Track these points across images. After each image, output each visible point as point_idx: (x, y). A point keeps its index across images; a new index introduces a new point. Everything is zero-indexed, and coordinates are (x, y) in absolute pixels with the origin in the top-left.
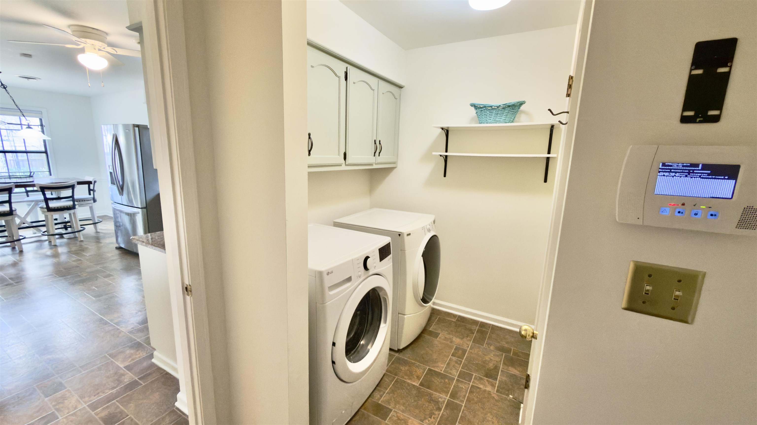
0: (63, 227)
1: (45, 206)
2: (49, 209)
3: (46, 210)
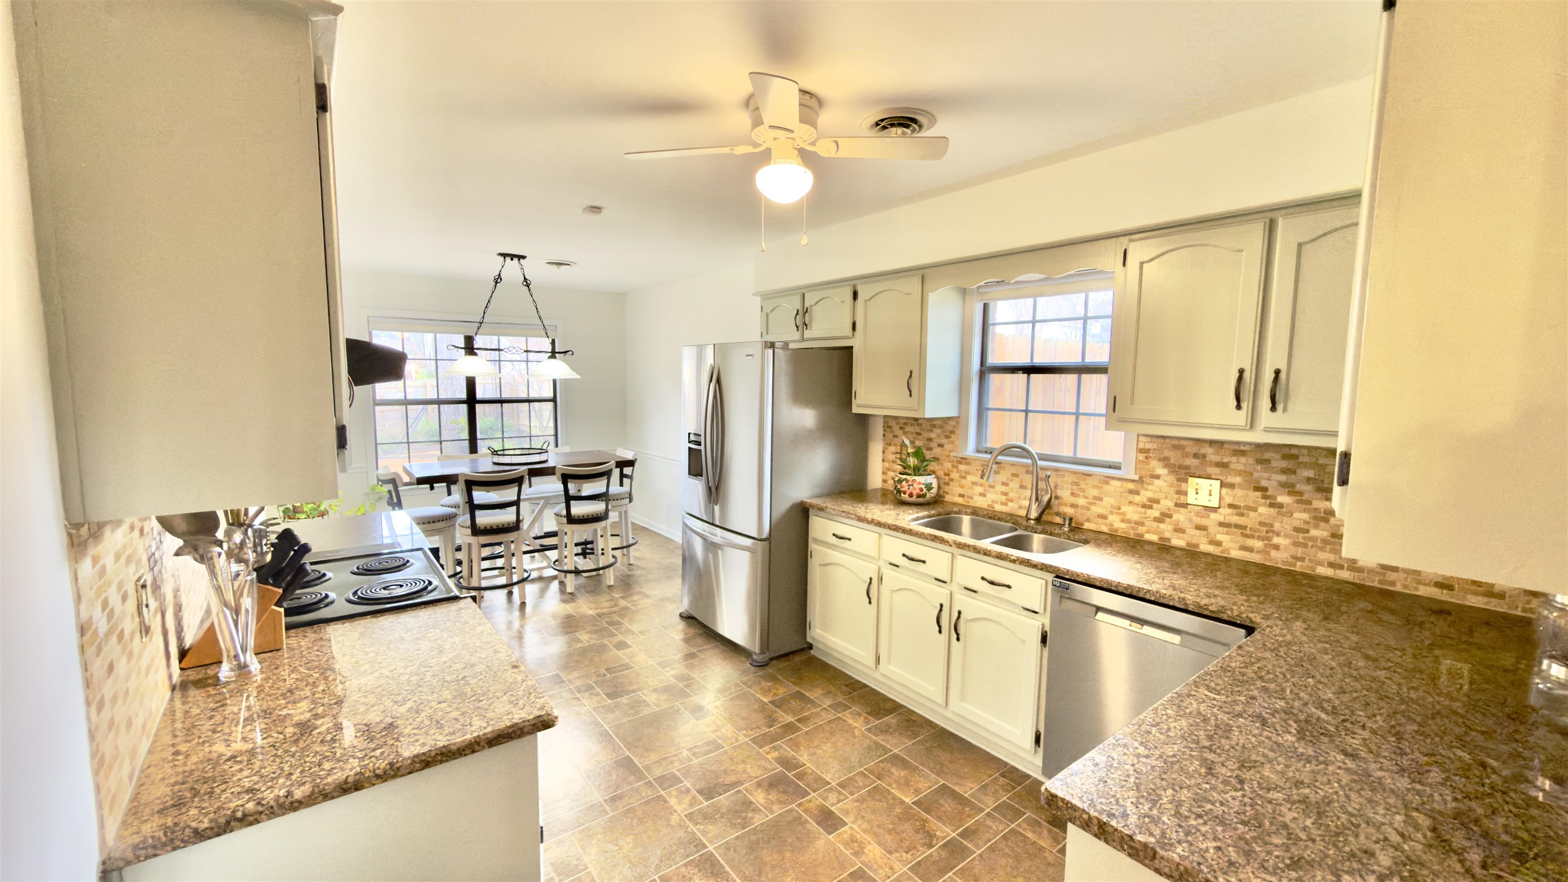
0: (580, 551)
1: (564, 512)
2: (572, 520)
3: (565, 520)
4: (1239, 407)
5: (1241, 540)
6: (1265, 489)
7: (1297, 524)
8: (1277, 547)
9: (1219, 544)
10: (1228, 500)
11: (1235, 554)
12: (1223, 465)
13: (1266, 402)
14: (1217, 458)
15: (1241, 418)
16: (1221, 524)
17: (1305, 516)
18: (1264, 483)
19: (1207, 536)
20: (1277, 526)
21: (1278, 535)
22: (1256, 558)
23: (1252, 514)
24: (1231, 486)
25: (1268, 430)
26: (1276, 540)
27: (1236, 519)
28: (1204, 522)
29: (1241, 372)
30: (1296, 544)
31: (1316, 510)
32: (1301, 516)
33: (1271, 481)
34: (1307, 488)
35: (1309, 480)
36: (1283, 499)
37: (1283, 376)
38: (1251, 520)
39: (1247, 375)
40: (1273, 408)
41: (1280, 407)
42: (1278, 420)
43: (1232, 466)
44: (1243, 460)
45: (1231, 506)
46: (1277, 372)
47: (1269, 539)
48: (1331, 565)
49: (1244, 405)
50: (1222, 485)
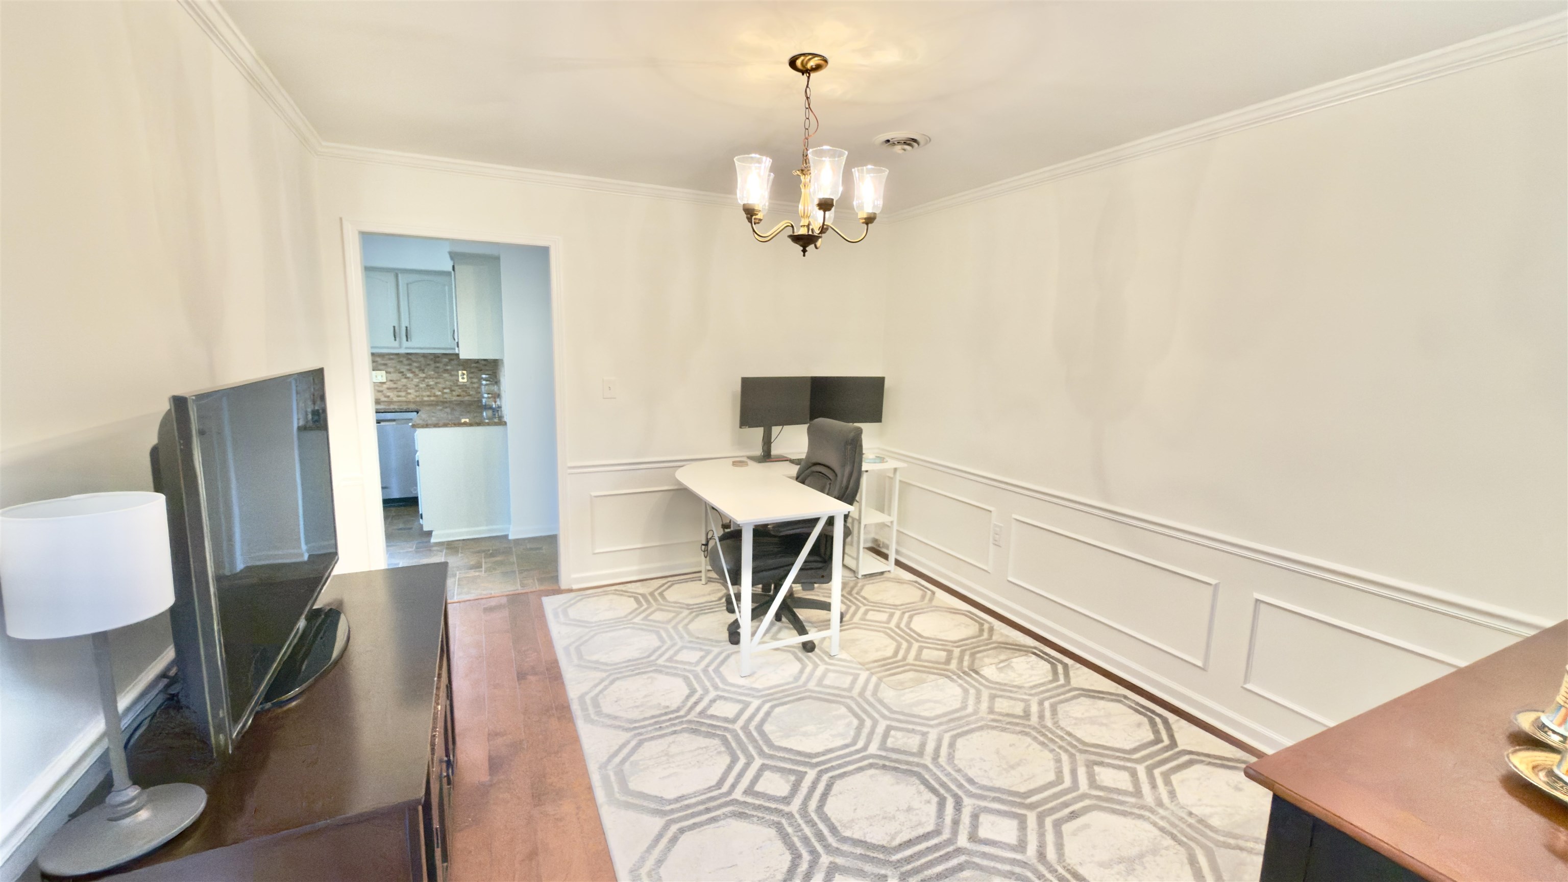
4: (395, 340)
5: (395, 393)
6: (402, 372)
7: (415, 383)
8: (410, 394)
9: (388, 397)
10: (390, 378)
11: (395, 399)
12: (385, 365)
13: (404, 338)
14: (383, 362)
15: (396, 344)
16: (388, 389)
17: (417, 380)
18: (402, 370)
19: (383, 394)
20: (409, 386)
21: (409, 389)
22: (404, 399)
23: (399, 382)
24: (390, 373)
25: (406, 348)
26: (409, 391)
27: (395, 386)
28: (381, 389)
29: (394, 327)
30: (416, 391)
31: (421, 377)
32: (416, 380)
33: (404, 369)
34: (417, 371)
35: (417, 367)
36: (410, 375)
37: (408, 328)
38: (399, 385)
39: (396, 328)
40: (407, 340)
41: (409, 340)
42: (409, 344)
43: (390, 365)
44: (393, 361)
45: (391, 381)
46: (407, 327)
47: (406, 391)
48: (428, 396)
49: (397, 339)
50: (387, 372)
